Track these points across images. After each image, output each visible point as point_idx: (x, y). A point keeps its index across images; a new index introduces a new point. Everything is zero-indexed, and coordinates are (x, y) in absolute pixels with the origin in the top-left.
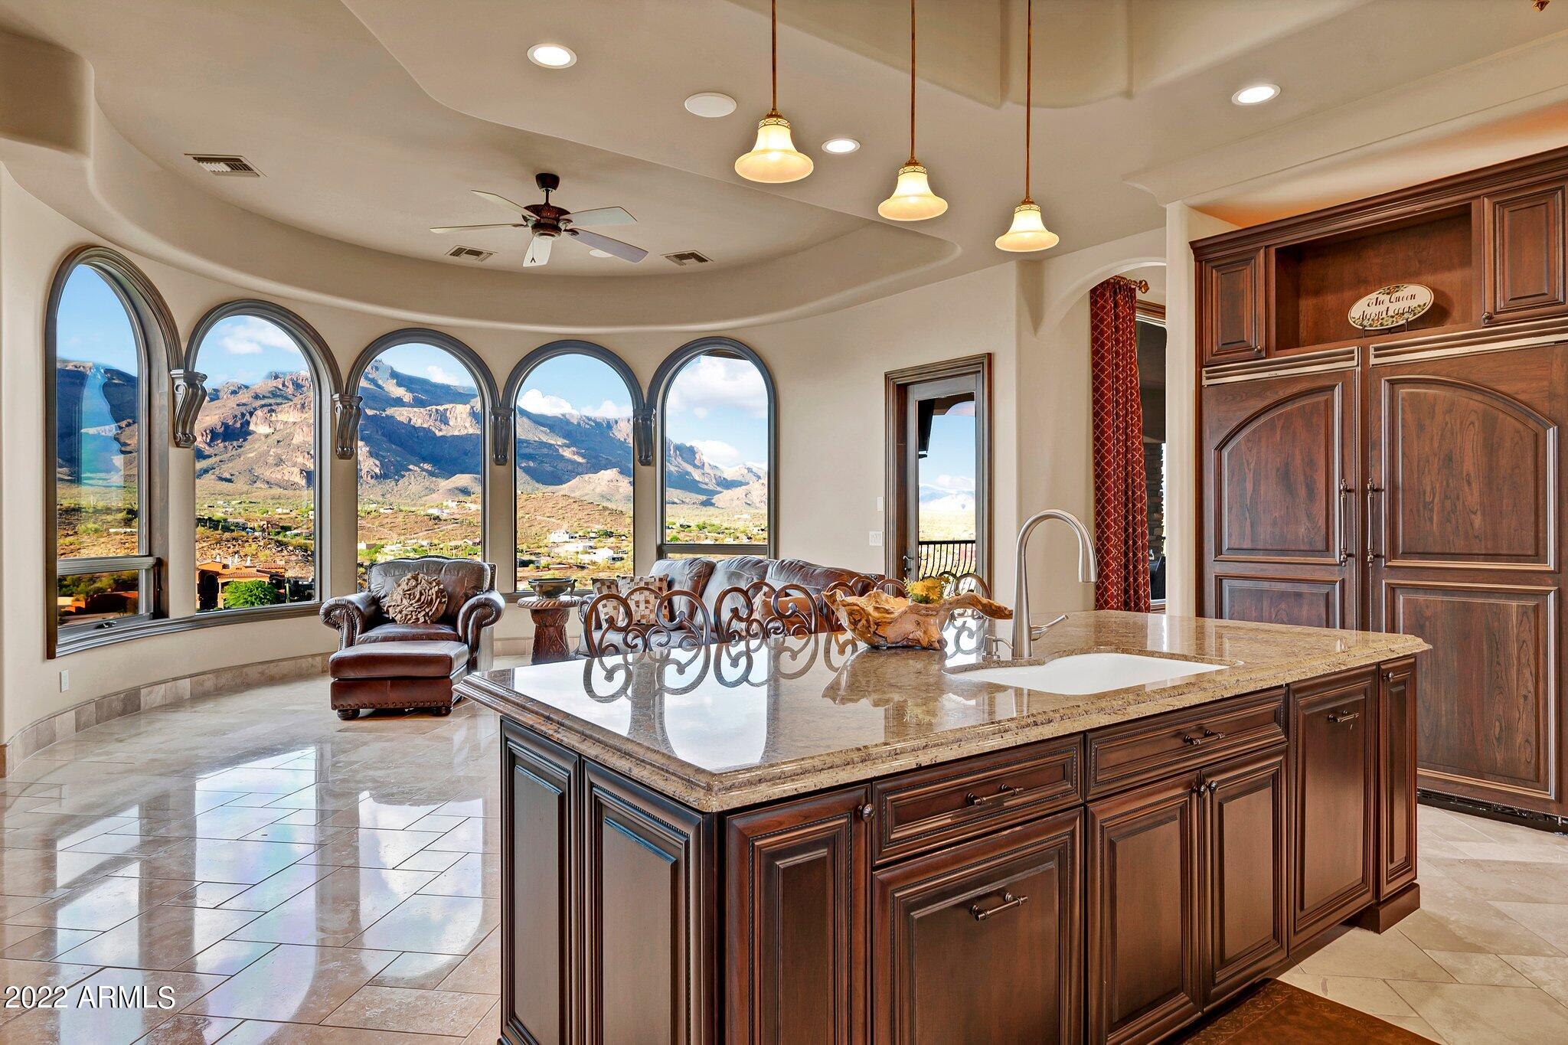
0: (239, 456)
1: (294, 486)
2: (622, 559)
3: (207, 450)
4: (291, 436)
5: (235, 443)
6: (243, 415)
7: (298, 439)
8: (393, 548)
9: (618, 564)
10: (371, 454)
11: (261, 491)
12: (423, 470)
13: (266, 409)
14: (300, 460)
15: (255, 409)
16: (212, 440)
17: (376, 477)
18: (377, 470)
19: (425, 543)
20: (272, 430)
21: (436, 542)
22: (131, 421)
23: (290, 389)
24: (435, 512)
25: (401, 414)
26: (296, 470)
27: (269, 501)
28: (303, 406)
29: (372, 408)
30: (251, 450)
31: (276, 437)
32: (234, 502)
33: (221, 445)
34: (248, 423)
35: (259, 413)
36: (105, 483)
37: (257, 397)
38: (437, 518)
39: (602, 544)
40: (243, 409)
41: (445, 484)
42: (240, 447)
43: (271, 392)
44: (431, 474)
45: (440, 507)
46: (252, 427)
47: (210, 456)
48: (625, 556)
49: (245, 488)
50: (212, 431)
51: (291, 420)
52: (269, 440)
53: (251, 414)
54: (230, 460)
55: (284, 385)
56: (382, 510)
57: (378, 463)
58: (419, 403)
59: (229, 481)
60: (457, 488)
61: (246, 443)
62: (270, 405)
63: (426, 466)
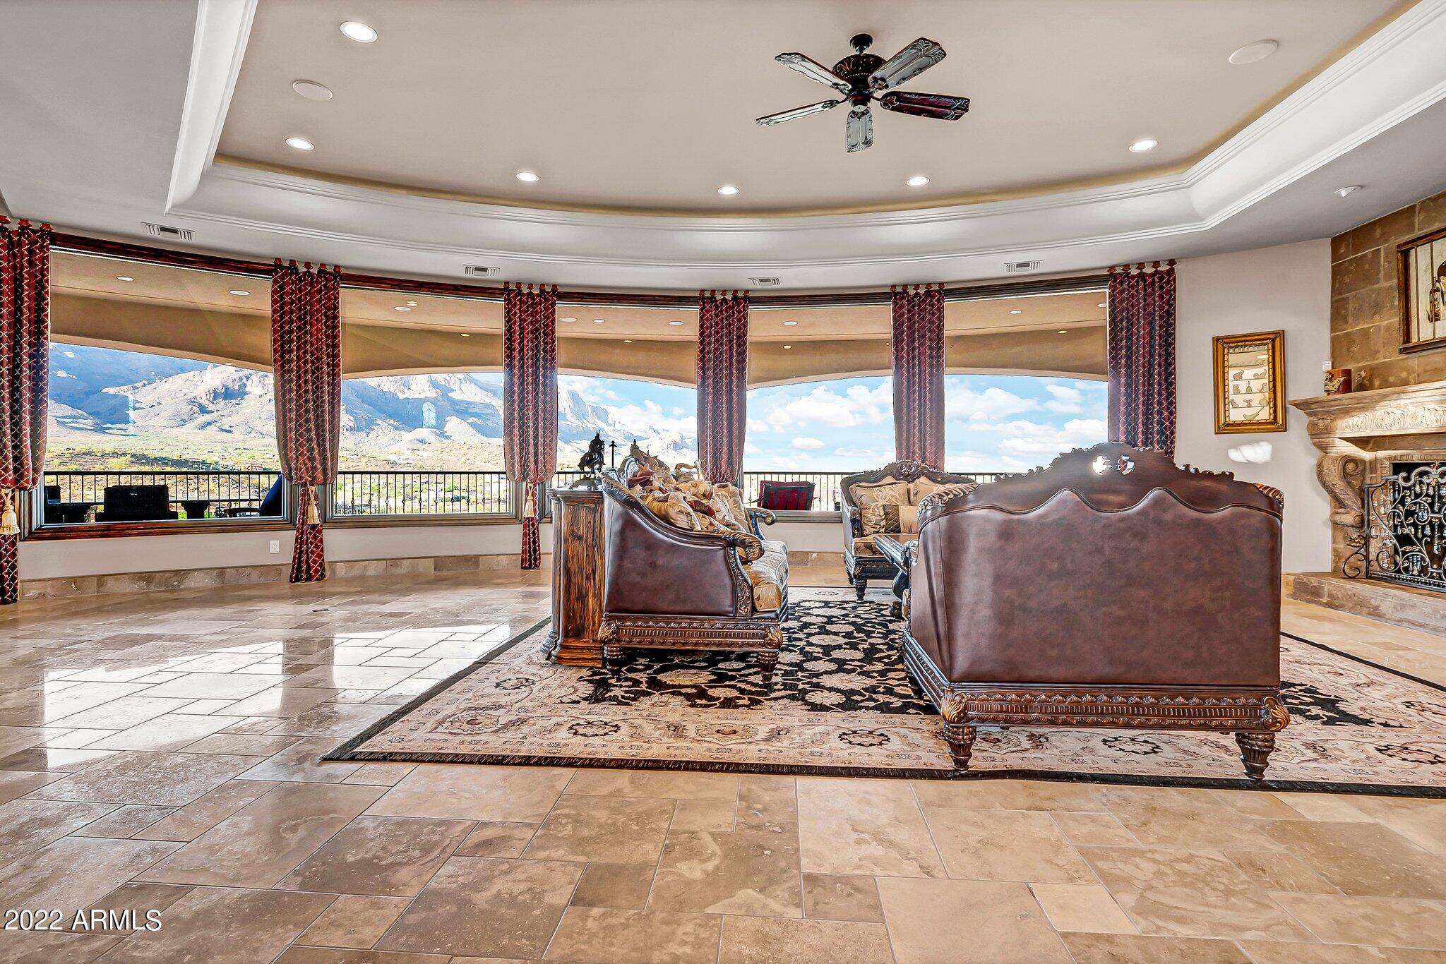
0: (237, 412)
3: (211, 407)
5: (234, 401)
6: (241, 379)
10: (350, 412)
11: (254, 440)
12: (389, 425)
13: (260, 375)
15: (251, 374)
16: (215, 398)
17: (353, 430)
18: (352, 424)
20: (265, 391)
22: (146, 382)
24: (393, 458)
27: (260, 448)
30: (248, 407)
32: (230, 449)
33: (223, 403)
34: (245, 385)
35: (254, 377)
36: (123, 432)
38: (394, 463)
40: (241, 374)
41: (406, 436)
42: (238, 404)
44: (397, 428)
45: (397, 453)
46: (248, 389)
47: (209, 412)
49: (241, 437)
50: (214, 392)
52: (263, 399)
53: (248, 378)
54: (230, 415)
56: (351, 456)
57: (352, 418)
59: (229, 431)
60: (416, 439)
61: (243, 402)
63: (392, 422)
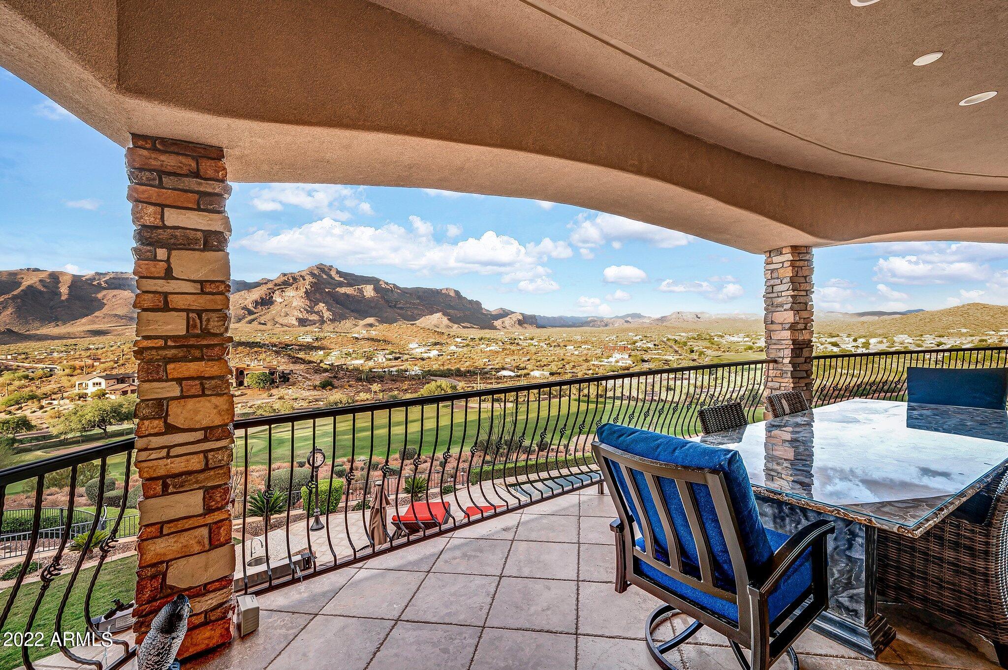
0: (268, 313)
1: (293, 326)
2: (442, 355)
3: (255, 311)
4: (291, 303)
5: (266, 307)
6: (270, 294)
7: (295, 304)
8: (336, 353)
9: (441, 357)
11: (278, 329)
13: (280, 290)
14: (296, 313)
15: (275, 291)
17: (330, 320)
18: (331, 317)
19: (351, 350)
20: (283, 300)
21: (356, 349)
23: (291, 281)
24: (356, 335)
25: (343, 290)
26: (294, 318)
27: (282, 333)
28: (297, 288)
29: (328, 288)
30: (274, 310)
31: (285, 303)
32: (265, 334)
33: (260, 308)
34: (272, 297)
35: (277, 292)
37: (276, 285)
38: (357, 338)
39: (433, 348)
40: (270, 291)
41: (362, 323)
42: (269, 308)
43: (282, 282)
45: (358, 333)
47: (256, 313)
48: (444, 354)
49: (271, 327)
51: (292, 295)
52: (282, 305)
53: (273, 293)
54: (264, 315)
55: (288, 279)
56: (332, 336)
57: (331, 313)
58: (351, 285)
59: (265, 324)
60: (368, 324)
61: (271, 307)
62: (282, 288)
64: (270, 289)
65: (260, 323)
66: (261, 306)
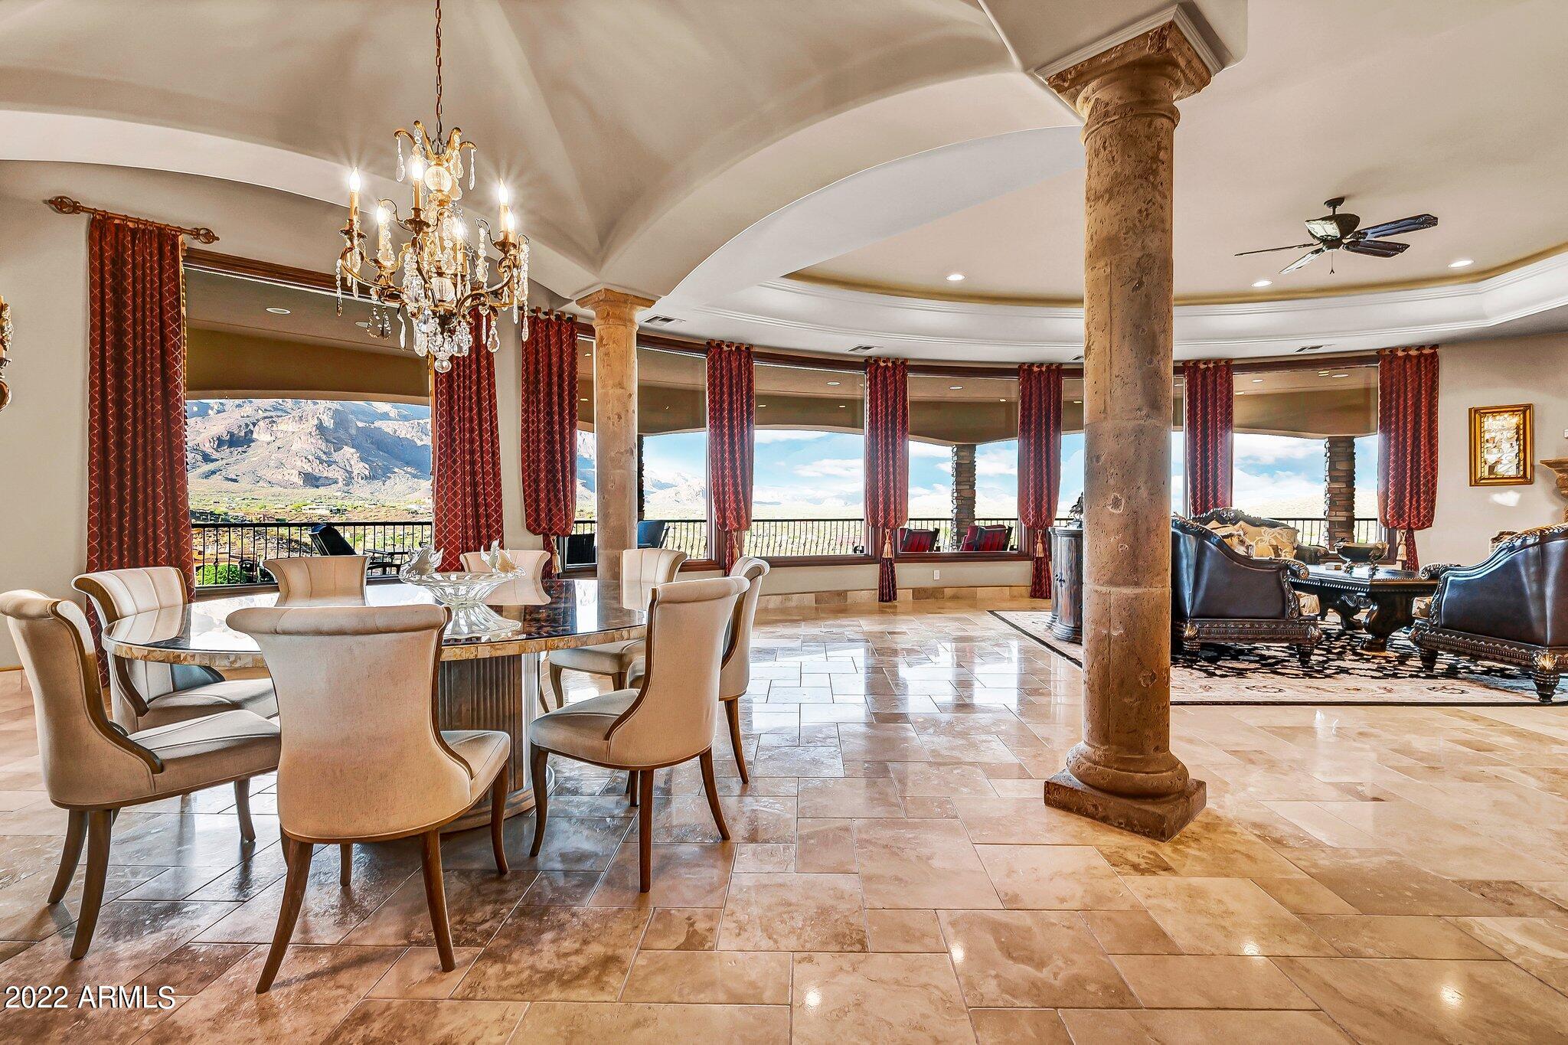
0: (244, 460)
1: (292, 485)
3: (215, 455)
4: (290, 443)
5: (240, 449)
6: (248, 425)
7: (296, 446)
10: (362, 459)
11: (263, 489)
12: (407, 473)
13: (268, 421)
15: (258, 420)
16: (219, 446)
17: (366, 478)
20: (273, 438)
23: (289, 404)
24: (414, 507)
25: (388, 426)
26: (294, 472)
27: (269, 498)
28: (301, 418)
29: (361, 421)
30: (255, 454)
31: (278, 444)
32: (238, 499)
33: (227, 450)
34: (252, 432)
35: (261, 423)
37: (259, 410)
40: (247, 421)
42: (245, 452)
43: (273, 406)
44: (415, 476)
45: (420, 503)
46: (255, 436)
47: (213, 461)
49: (250, 486)
50: (218, 439)
51: (290, 429)
52: (271, 447)
53: (254, 425)
54: (236, 462)
55: (284, 401)
57: (367, 466)
58: (402, 417)
59: (235, 481)
61: (249, 449)
62: (272, 417)
63: (409, 469)
64: (248, 416)
65: (227, 479)
66: (230, 447)
